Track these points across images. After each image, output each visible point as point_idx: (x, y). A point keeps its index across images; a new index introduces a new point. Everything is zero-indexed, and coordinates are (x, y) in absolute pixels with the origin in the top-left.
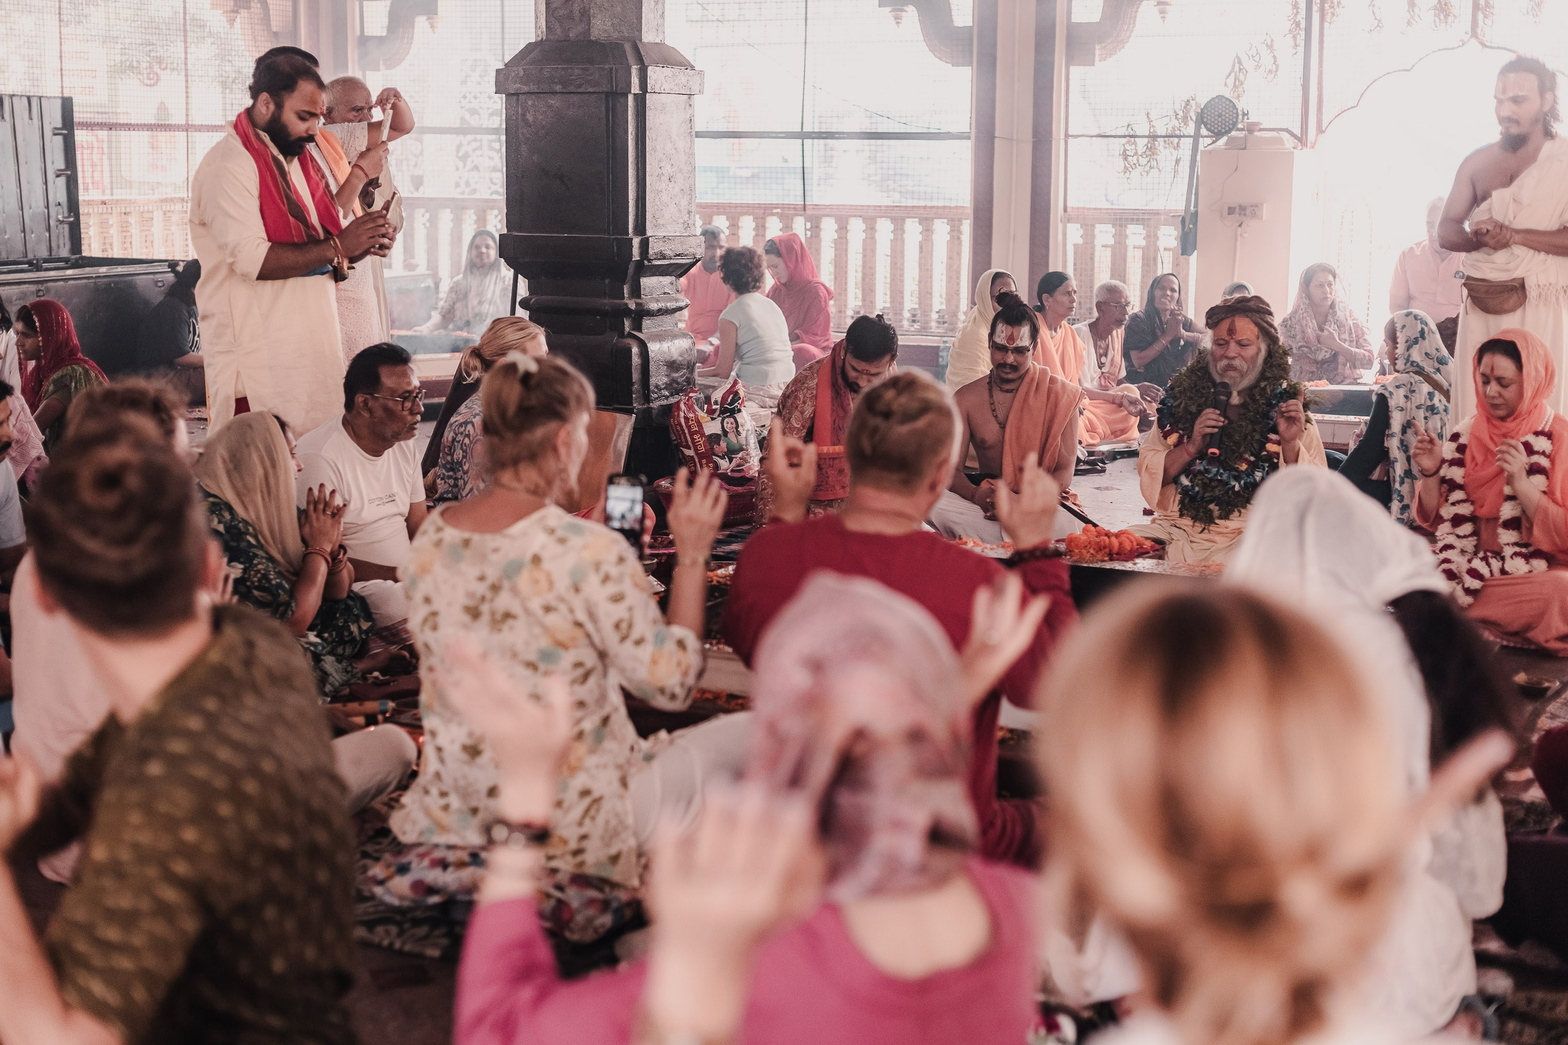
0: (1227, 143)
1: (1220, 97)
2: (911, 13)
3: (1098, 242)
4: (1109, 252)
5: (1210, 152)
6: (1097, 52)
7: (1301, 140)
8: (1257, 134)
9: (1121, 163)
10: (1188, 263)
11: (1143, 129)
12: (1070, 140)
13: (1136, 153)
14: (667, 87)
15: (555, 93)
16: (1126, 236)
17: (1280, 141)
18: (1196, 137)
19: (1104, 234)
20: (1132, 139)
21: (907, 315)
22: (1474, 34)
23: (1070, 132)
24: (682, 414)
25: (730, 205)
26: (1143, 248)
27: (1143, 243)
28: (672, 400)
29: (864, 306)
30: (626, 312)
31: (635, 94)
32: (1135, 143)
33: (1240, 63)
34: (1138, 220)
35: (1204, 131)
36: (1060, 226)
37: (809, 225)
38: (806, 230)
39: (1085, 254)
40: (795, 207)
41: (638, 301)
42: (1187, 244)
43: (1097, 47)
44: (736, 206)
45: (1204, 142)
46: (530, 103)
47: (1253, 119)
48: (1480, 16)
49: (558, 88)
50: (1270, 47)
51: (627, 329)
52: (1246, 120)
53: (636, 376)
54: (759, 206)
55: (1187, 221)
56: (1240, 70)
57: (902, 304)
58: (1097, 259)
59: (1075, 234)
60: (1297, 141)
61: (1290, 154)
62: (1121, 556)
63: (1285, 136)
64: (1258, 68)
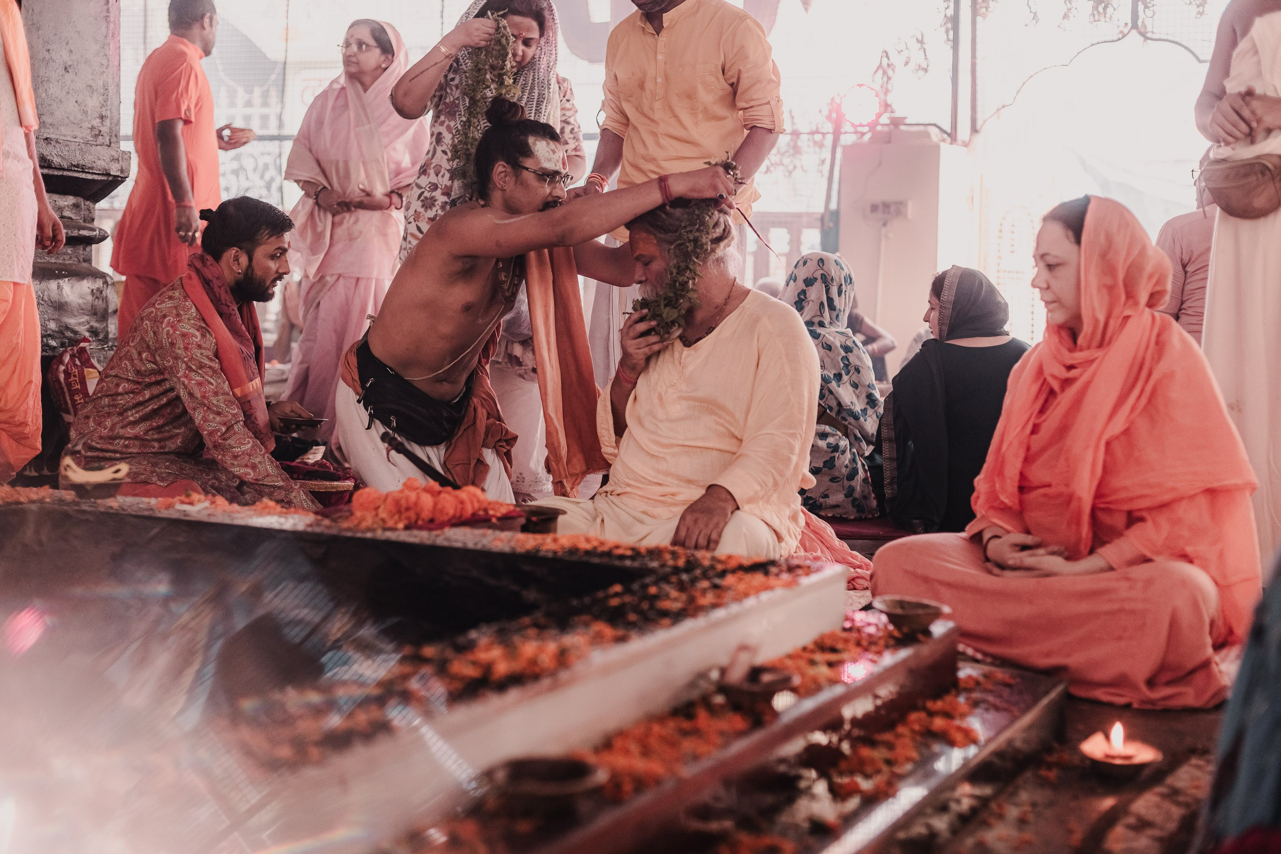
0: (872, 140)
5: (853, 147)
7: (952, 136)
8: (903, 128)
17: (927, 135)
18: (837, 134)
22: (1135, 25)
24: (62, 368)
26: (787, 255)
27: (787, 249)
33: (888, 57)
34: (783, 223)
42: (828, 244)
47: (898, 114)
50: (921, 41)
52: (893, 116)
55: (827, 219)
56: (889, 65)
60: (945, 136)
61: (937, 147)
62: (432, 524)
63: (934, 131)
64: (906, 64)
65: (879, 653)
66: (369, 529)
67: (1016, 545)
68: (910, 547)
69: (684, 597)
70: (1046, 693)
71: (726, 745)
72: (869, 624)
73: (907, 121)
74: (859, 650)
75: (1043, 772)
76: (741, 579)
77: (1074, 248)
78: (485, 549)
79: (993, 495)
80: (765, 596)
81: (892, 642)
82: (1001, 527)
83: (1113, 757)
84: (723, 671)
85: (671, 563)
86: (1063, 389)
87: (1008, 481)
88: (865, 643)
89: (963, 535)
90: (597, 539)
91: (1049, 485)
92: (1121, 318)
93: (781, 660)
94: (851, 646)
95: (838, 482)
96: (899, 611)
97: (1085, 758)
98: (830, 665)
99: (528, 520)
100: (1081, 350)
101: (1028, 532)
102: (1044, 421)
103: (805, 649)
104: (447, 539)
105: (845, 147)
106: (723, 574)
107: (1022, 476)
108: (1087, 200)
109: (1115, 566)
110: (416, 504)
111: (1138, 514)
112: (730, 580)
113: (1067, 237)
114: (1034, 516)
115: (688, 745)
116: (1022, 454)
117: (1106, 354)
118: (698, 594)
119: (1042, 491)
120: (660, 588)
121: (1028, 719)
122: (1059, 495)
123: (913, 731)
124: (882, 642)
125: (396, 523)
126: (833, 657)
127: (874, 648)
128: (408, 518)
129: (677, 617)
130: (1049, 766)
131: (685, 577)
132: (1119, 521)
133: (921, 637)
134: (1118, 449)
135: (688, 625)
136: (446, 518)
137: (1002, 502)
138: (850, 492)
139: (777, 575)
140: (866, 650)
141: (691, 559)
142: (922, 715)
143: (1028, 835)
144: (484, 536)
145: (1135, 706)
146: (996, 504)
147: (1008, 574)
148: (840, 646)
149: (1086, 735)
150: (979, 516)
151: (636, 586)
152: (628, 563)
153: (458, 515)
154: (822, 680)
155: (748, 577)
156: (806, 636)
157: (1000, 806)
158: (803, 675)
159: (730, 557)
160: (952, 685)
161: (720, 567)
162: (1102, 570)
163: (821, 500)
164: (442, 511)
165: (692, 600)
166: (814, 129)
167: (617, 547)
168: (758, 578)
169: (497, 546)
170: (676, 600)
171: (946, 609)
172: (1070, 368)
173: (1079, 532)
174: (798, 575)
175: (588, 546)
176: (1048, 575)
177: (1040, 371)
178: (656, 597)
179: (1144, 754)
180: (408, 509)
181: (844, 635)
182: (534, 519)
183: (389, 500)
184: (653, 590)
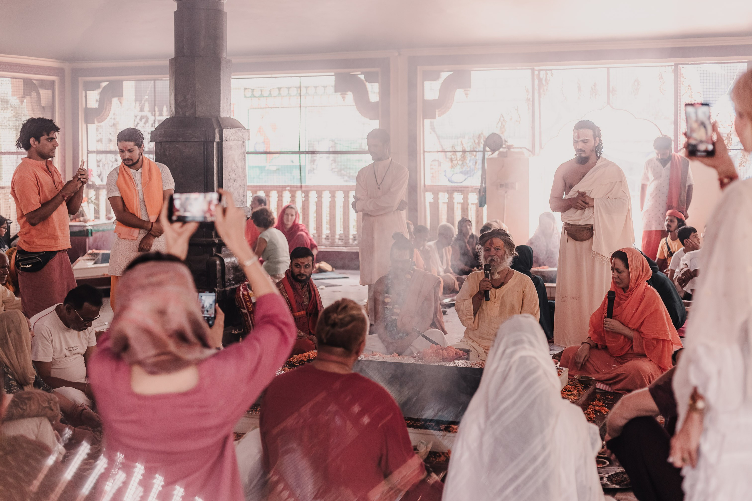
0: (498, 154)
1: (494, 134)
2: (350, 96)
3: (440, 201)
4: (446, 206)
5: (491, 159)
6: (437, 113)
7: (532, 151)
8: (512, 150)
9: (450, 164)
10: (483, 210)
11: (459, 148)
12: (426, 154)
13: (457, 160)
14: (232, 138)
15: (179, 142)
16: (453, 198)
17: (523, 153)
18: (484, 151)
19: (443, 198)
20: (454, 153)
21: (351, 237)
22: (608, 103)
23: (426, 150)
24: (241, 293)
25: (265, 186)
26: (462, 204)
27: (462, 201)
28: (236, 286)
29: (330, 233)
30: (214, 244)
31: (217, 142)
32: (456, 155)
33: (503, 117)
34: (459, 190)
35: (487, 149)
36: (422, 194)
37: (303, 195)
38: (302, 197)
39: (435, 206)
40: (297, 187)
41: (219, 239)
42: (482, 202)
43: (437, 111)
44: (268, 186)
45: (488, 154)
46: (167, 146)
47: (509, 143)
48: (611, 95)
49: (181, 139)
50: (517, 110)
51: (214, 253)
52: (507, 144)
53: (218, 275)
54: (280, 186)
55: (482, 192)
56: (503, 120)
57: (348, 232)
58: (440, 209)
59: (429, 197)
60: (530, 153)
61: (527, 159)
62: (448, 359)
63: (525, 151)
64: (511, 119)
73: (514, 147)
96: (581, 379)
105: (488, 159)
113: (624, 264)
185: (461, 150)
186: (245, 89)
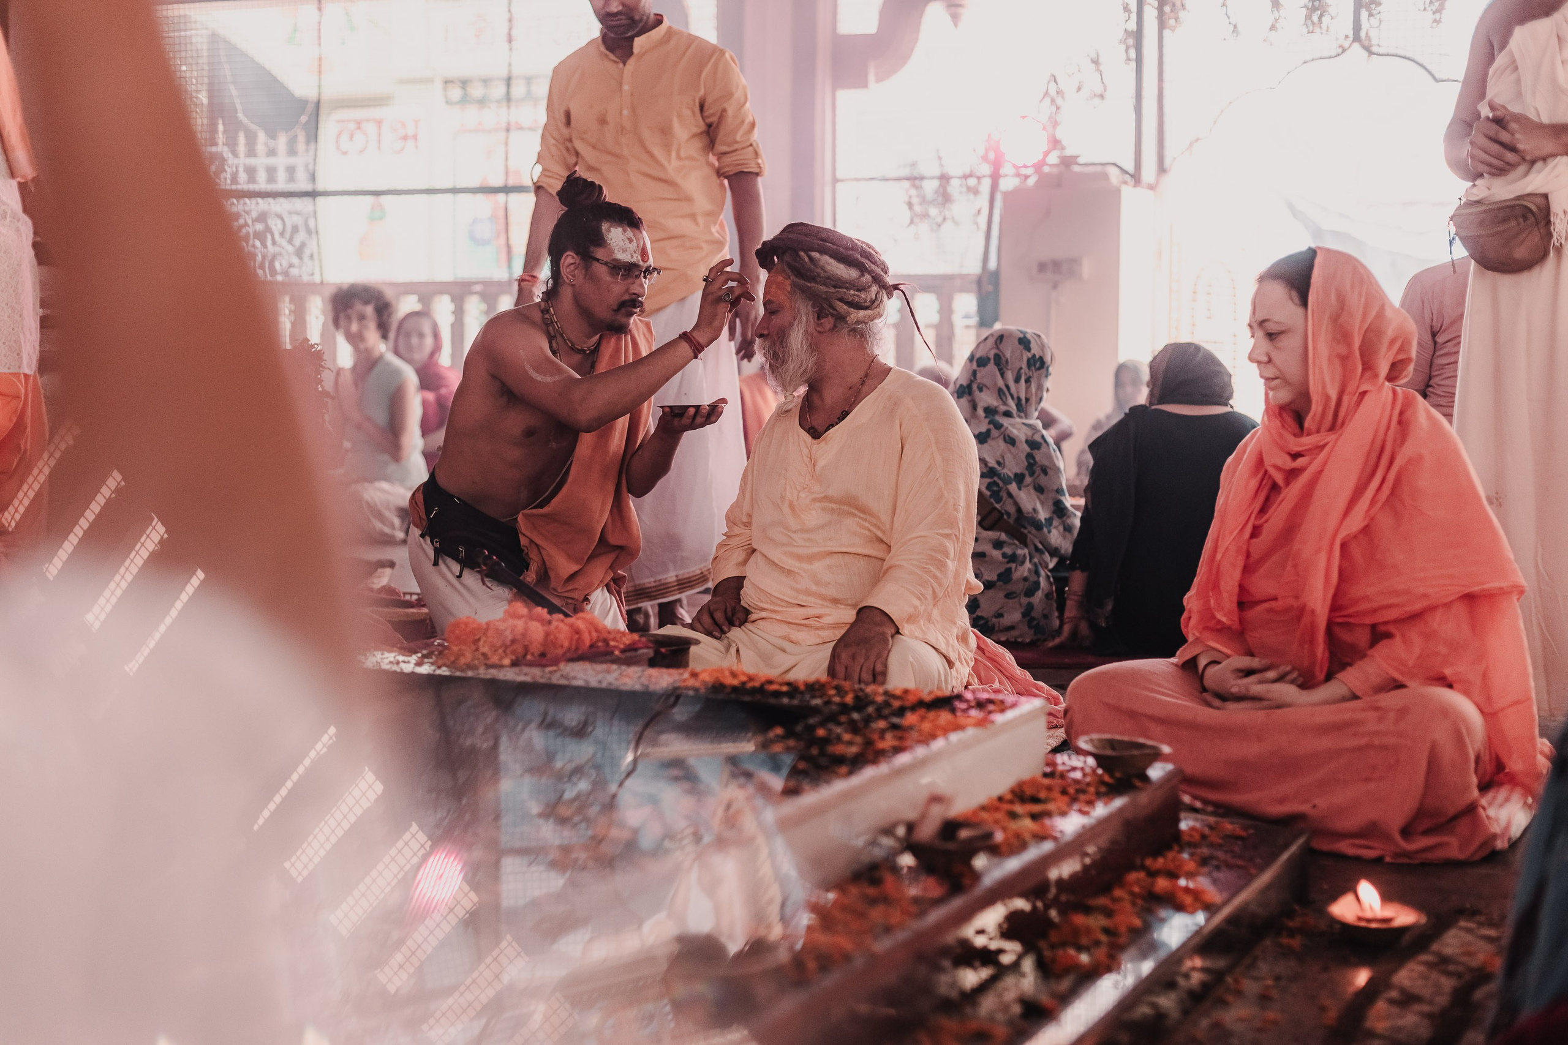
0: (1037, 183)
5: (1014, 193)
6: (871, 71)
7: (1136, 177)
8: (1075, 168)
9: (907, 214)
11: (930, 169)
12: (839, 186)
13: (924, 201)
17: (1105, 176)
18: (996, 176)
20: (918, 182)
22: (1357, 37)
23: (839, 175)
26: (937, 327)
27: (937, 318)
32: (922, 188)
33: (1057, 84)
34: (928, 288)
40: (500, 283)
42: (988, 316)
43: (872, 64)
45: (1008, 182)
47: (1070, 151)
50: (1096, 62)
52: (1061, 154)
54: (456, 283)
55: (986, 283)
56: (1055, 92)
60: (1127, 178)
61: (1117, 192)
62: (544, 659)
63: (1113, 172)
64: (1079, 89)
65: (1091, 803)
66: (470, 667)
67: (1239, 670)
68: (1112, 676)
69: (858, 739)
70: (1286, 846)
71: (922, 914)
72: (1074, 769)
73: (1081, 160)
74: (1066, 799)
75: (1285, 941)
76: (923, 718)
77: (1300, 311)
78: (612, 687)
79: (1207, 614)
80: (954, 737)
81: (1103, 789)
82: (1221, 652)
83: (1369, 921)
84: (911, 827)
85: (837, 699)
86: (1288, 483)
87: (1225, 595)
88: (1071, 791)
89: (1174, 660)
90: (744, 674)
91: (1275, 599)
92: (1357, 394)
93: (975, 813)
94: (1056, 794)
95: (1014, 598)
96: (1109, 752)
97: (1334, 921)
98: (1035, 817)
99: (657, 652)
100: (1308, 435)
101: (1251, 654)
102: (1266, 521)
103: (1000, 799)
104: (566, 677)
105: (1006, 194)
106: (901, 712)
107: (1242, 588)
108: (1312, 253)
109: (1359, 693)
110: (524, 635)
111: (1383, 628)
112: (910, 718)
113: (1292, 299)
114: (1255, 637)
115: (877, 914)
116: (1240, 562)
117: (1337, 439)
118: (876, 737)
119: (1266, 605)
120: (830, 731)
121: (1266, 877)
122: (1288, 609)
123: (1132, 894)
124: (1092, 789)
125: (501, 659)
126: (1036, 808)
127: (1082, 797)
128: (514, 652)
129: (856, 763)
130: (1292, 933)
131: (856, 716)
132: (1361, 637)
133: (1138, 783)
134: (1357, 552)
135: (869, 772)
136: (560, 652)
137: (1219, 622)
138: (1028, 611)
139: (965, 711)
140: (1074, 800)
141: (860, 694)
142: (1142, 875)
143: (1271, 1015)
144: (608, 671)
145: (1388, 859)
146: (1212, 624)
147: (1231, 706)
148: (1043, 795)
149: (1335, 897)
150: (1191, 639)
151: (799, 728)
152: (785, 700)
153: (573, 647)
154: (1027, 836)
155: (932, 715)
156: (1001, 784)
157: (1236, 981)
158: (1004, 829)
159: (906, 691)
160: (1174, 839)
161: (896, 704)
162: (1344, 699)
163: (994, 620)
164: (554, 644)
165: (869, 743)
166: (967, 171)
167: (770, 682)
168: (944, 717)
169: (625, 684)
170: (850, 743)
171: (1166, 749)
172: (1295, 456)
173: (1313, 654)
174: (990, 712)
175: (735, 682)
176: (1279, 707)
177: (1260, 462)
178: (825, 741)
179: (1404, 917)
180: (513, 641)
181: (1047, 781)
182: (663, 650)
183: (490, 633)
184: (821, 732)
185: (937, 173)
186: (447, 82)
